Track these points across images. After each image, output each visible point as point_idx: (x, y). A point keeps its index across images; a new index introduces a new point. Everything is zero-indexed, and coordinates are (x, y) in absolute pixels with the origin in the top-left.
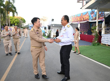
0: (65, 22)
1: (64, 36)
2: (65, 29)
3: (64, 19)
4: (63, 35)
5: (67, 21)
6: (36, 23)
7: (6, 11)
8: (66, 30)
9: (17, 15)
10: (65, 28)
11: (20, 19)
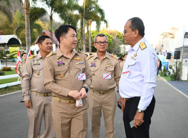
0: (135, 34)
1: (132, 71)
2: (134, 53)
3: (130, 27)
4: (129, 69)
5: (137, 32)
6: (66, 38)
7: (84, 20)
8: (136, 55)
9: (107, 26)
10: (133, 50)
11: (117, 35)
